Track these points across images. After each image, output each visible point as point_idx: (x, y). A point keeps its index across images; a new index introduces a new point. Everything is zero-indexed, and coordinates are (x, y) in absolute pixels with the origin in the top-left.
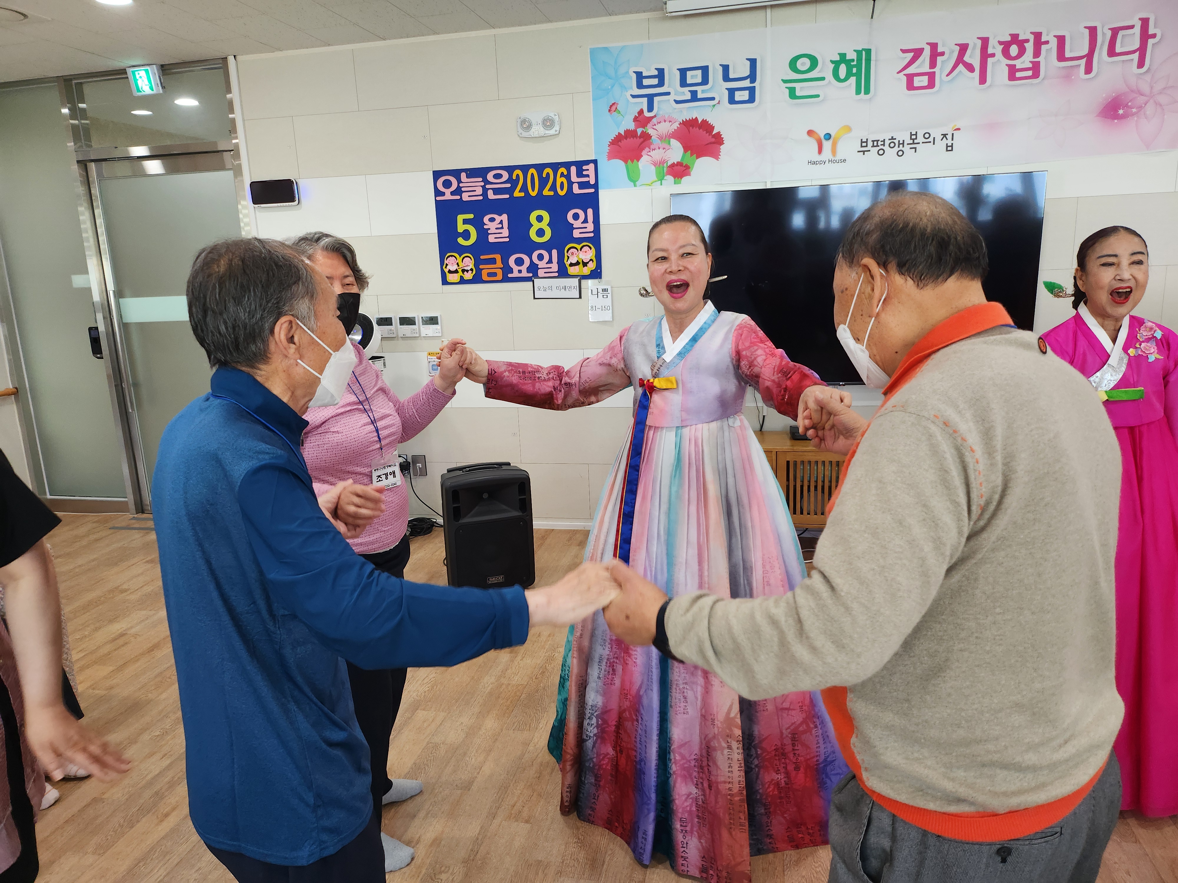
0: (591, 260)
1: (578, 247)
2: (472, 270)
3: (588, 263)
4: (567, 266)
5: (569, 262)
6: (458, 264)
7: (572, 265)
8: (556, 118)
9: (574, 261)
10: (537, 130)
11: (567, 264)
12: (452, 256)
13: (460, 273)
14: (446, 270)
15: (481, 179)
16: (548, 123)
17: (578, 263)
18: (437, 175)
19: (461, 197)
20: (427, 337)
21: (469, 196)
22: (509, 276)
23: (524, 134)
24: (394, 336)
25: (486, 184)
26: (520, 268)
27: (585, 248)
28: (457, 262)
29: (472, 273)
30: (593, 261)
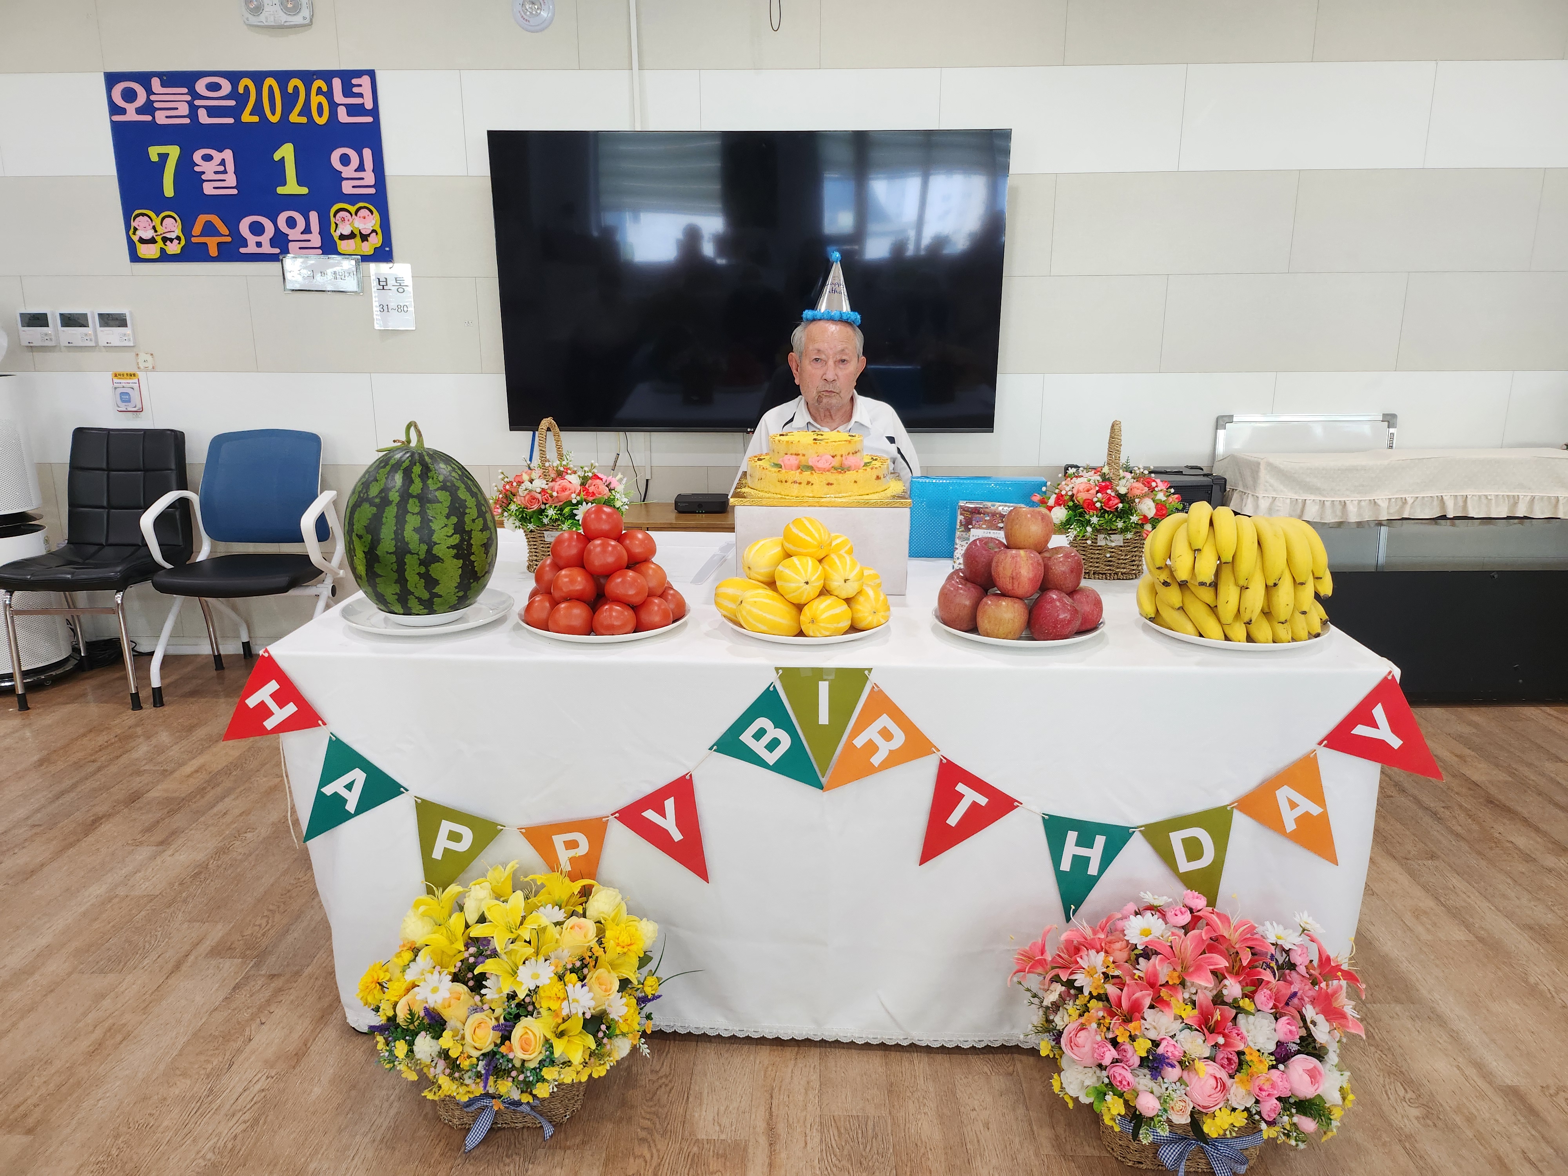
0: (374, 231)
1: (353, 209)
2: (178, 238)
3: (369, 235)
4: (336, 239)
5: (338, 233)
6: (154, 228)
7: (342, 237)
9: (346, 232)
10: (273, 14)
11: (336, 236)
12: (143, 215)
13: (160, 244)
14: (135, 238)
15: (185, 90)
16: (289, 4)
17: (352, 236)
18: (112, 79)
19: (154, 118)
20: (109, 348)
21: (167, 117)
22: (243, 250)
23: (253, 20)
24: (53, 344)
25: (194, 99)
26: (258, 239)
27: (363, 212)
28: (152, 226)
29: (179, 243)
30: (377, 234)
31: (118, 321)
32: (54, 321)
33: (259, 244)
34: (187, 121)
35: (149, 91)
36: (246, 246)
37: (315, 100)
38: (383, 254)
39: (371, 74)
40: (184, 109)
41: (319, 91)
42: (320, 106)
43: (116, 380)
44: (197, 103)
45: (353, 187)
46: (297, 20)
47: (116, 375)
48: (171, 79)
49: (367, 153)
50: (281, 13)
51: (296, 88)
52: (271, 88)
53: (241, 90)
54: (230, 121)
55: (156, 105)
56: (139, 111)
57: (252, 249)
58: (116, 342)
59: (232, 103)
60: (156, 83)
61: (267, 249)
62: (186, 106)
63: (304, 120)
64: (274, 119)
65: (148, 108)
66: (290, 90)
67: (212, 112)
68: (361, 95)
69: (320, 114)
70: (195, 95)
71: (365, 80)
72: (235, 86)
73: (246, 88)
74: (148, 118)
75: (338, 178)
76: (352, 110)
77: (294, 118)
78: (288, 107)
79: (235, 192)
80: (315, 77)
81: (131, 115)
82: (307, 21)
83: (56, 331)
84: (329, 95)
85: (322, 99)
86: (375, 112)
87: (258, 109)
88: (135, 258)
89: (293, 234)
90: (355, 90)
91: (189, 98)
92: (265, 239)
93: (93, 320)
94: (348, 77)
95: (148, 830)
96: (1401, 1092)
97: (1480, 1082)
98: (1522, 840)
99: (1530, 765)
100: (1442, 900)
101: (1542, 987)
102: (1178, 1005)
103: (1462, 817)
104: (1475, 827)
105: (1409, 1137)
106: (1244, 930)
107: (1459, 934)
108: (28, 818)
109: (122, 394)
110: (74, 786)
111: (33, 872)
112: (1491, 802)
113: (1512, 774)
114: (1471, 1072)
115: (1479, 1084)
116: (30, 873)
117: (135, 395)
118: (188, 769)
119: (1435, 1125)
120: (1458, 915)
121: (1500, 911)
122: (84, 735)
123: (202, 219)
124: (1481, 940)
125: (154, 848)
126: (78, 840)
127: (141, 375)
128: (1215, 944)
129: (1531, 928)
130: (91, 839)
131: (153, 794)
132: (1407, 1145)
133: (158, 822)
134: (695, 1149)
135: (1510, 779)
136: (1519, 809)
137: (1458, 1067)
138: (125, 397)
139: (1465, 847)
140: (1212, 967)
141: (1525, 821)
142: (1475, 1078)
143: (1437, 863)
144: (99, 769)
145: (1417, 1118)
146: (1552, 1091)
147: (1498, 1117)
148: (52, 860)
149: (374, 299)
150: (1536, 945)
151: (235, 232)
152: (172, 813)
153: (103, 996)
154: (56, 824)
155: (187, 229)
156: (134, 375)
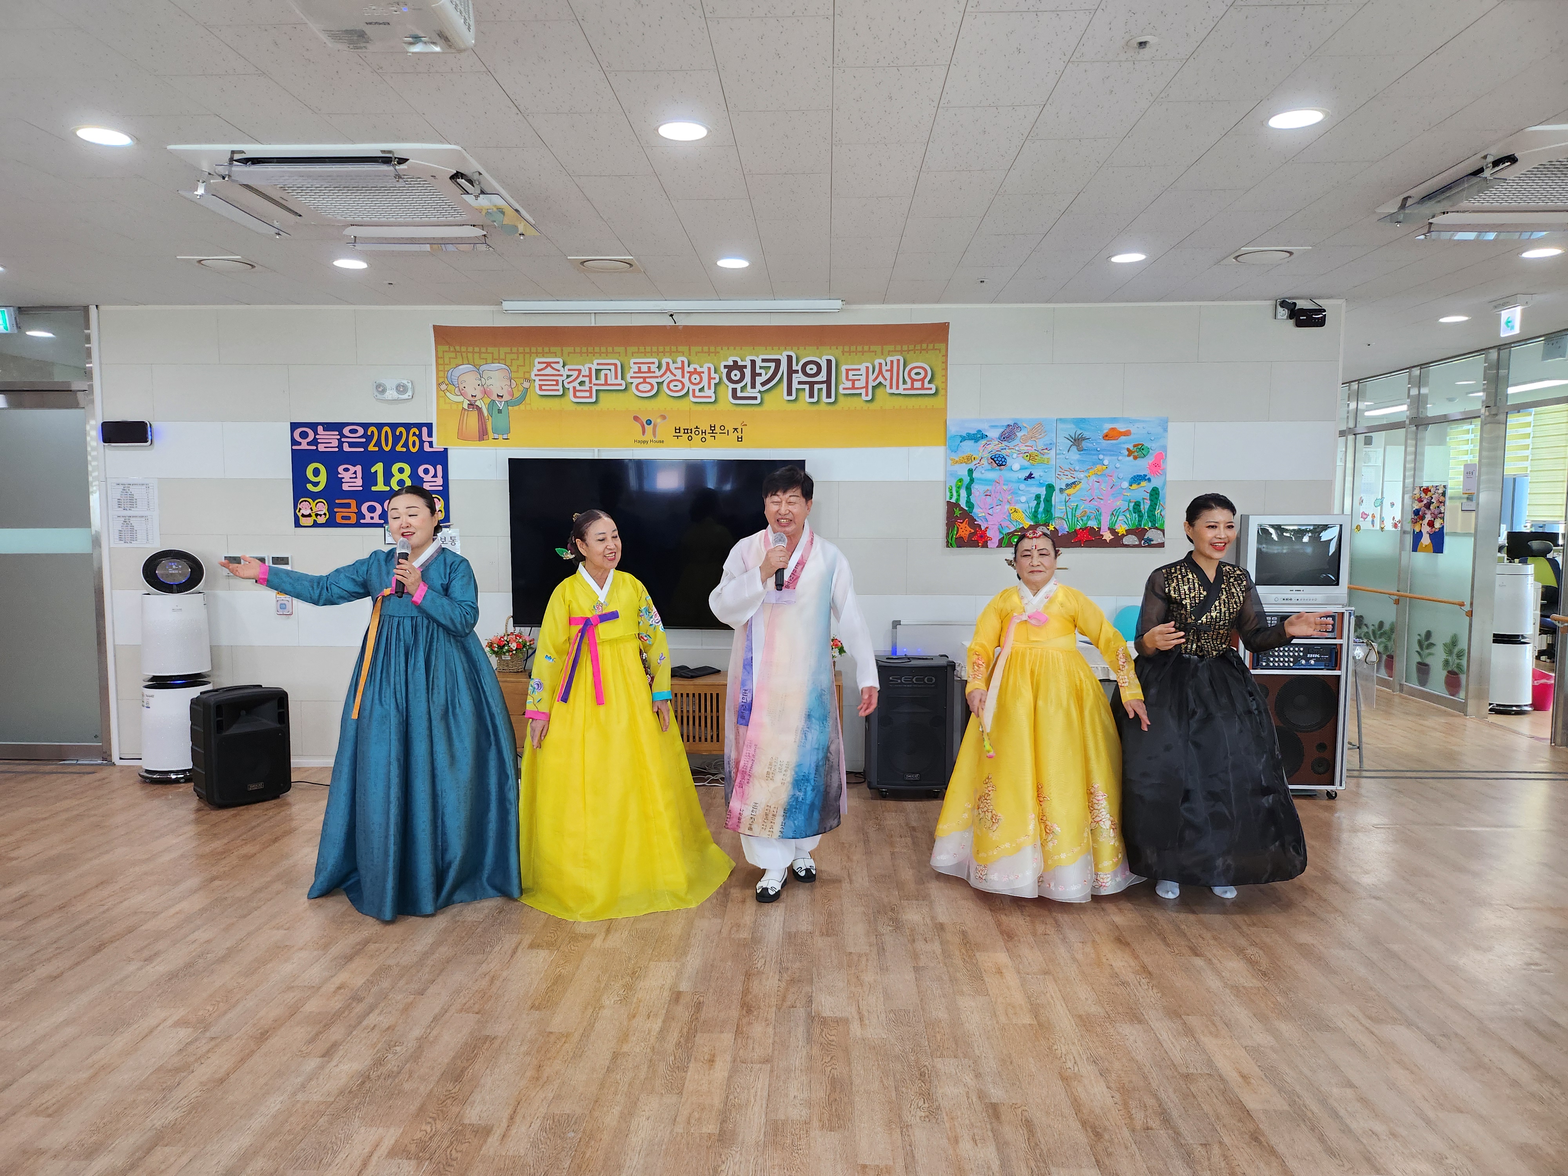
0: (440, 511)
2: (325, 514)
6: (311, 508)
8: (410, 385)
10: (391, 394)
12: (305, 501)
13: (314, 517)
14: (299, 515)
15: (337, 433)
16: (401, 388)
18: (294, 426)
21: (325, 447)
22: (364, 521)
23: (379, 396)
25: (341, 437)
26: (372, 515)
29: (325, 517)
30: (442, 513)
33: (372, 518)
34: (337, 449)
35: (316, 433)
36: (366, 519)
37: (412, 439)
40: (335, 443)
41: (414, 434)
42: (414, 442)
44: (343, 440)
46: (405, 396)
48: (328, 427)
49: (439, 468)
50: (395, 393)
51: (401, 432)
52: (386, 432)
53: (369, 433)
54: (362, 450)
55: (319, 441)
56: (309, 444)
59: (364, 440)
60: (320, 428)
61: (377, 520)
62: (337, 441)
63: (404, 450)
64: (387, 449)
65: (315, 442)
66: (398, 433)
67: (351, 445)
69: (414, 446)
72: (366, 431)
73: (372, 432)
74: (315, 448)
76: (433, 445)
77: (399, 448)
78: (395, 444)
79: (361, 488)
80: (412, 426)
81: (304, 446)
82: (411, 397)
84: (420, 436)
85: (416, 438)
87: (378, 444)
88: (297, 524)
92: (376, 515)
94: (431, 427)
109: (281, 604)
117: (289, 605)
138: (283, 606)
151: (360, 511)
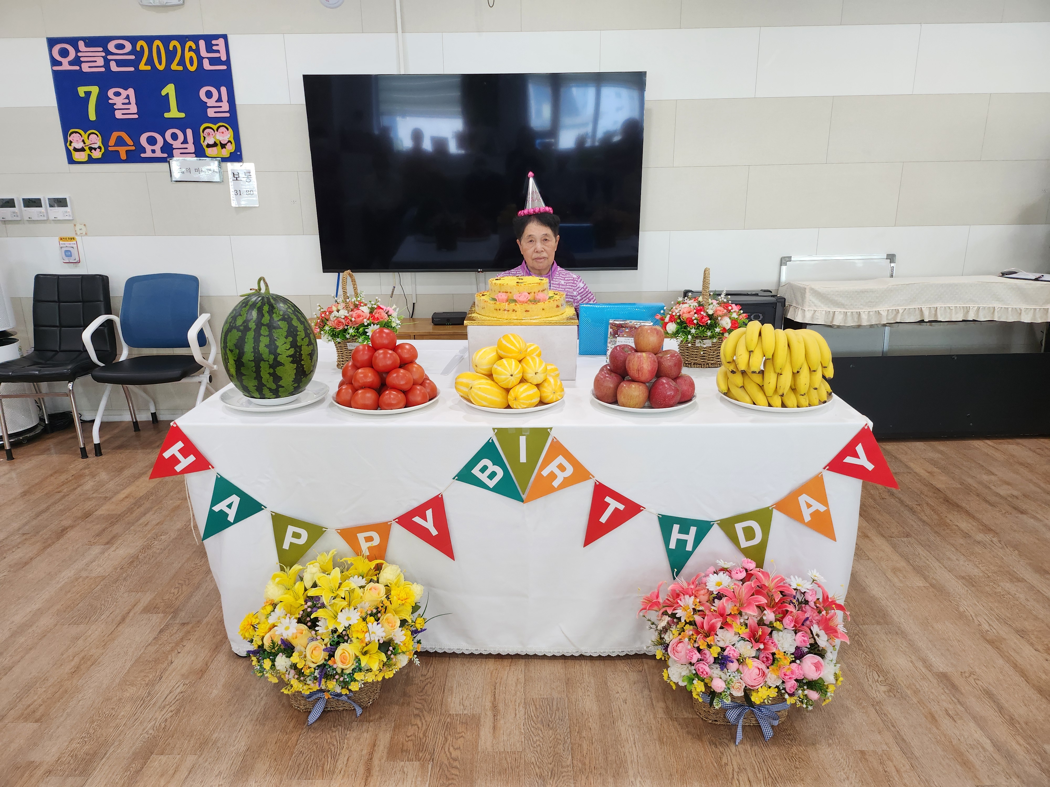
0: (229, 141)
1: (215, 127)
2: (100, 148)
3: (226, 144)
4: (205, 147)
5: (206, 143)
6: (83, 141)
7: (209, 146)
9: (211, 142)
11: (204, 145)
12: (76, 132)
13: (88, 151)
14: (71, 148)
15: (101, 49)
17: (215, 145)
18: (52, 42)
19: (81, 67)
20: (56, 221)
21: (89, 67)
22: (143, 155)
23: (145, 2)
24: (18, 219)
25: (107, 55)
26: (153, 148)
27: (222, 129)
28: (82, 139)
29: (100, 151)
30: (231, 143)
31: (61, 203)
32: (19, 203)
33: (153, 151)
34: (103, 69)
35: (77, 50)
36: (145, 152)
37: (188, 55)
38: (236, 157)
39: (225, 37)
40: (101, 62)
41: (190, 49)
42: (191, 59)
43: (61, 242)
44: (109, 57)
45: (215, 112)
46: (174, 1)
47: (61, 239)
48: (91, 42)
49: (223, 90)
51: (175, 47)
52: (158, 46)
53: (138, 49)
54: (132, 69)
55: (82, 59)
56: (71, 63)
57: (149, 154)
58: (60, 217)
59: (133, 57)
60: (81, 44)
61: (159, 154)
62: (102, 59)
63: (180, 68)
64: (161, 68)
65: (77, 61)
66: (171, 48)
67: (120, 63)
68: (218, 51)
69: (192, 64)
70: (108, 53)
71: (221, 41)
72: (134, 46)
73: (142, 47)
74: (77, 68)
75: (205, 106)
76: (213, 61)
77: (174, 67)
78: (170, 60)
79: (136, 116)
80: (187, 39)
81: (66, 66)
82: (181, 2)
83: (21, 211)
84: (197, 51)
85: (192, 54)
86: (228, 63)
87: (150, 61)
88: (71, 161)
89: (176, 144)
90: (214, 48)
91: (103, 54)
92: (158, 147)
93: (45, 203)
94: (209, 39)
95: (99, 535)
96: (876, 677)
97: (924, 670)
98: (964, 524)
99: (973, 477)
100: (911, 562)
101: (967, 613)
102: (737, 626)
103: (928, 511)
104: (935, 517)
105: (879, 703)
106: (778, 581)
107: (919, 582)
108: (19, 529)
109: (66, 251)
110: (48, 508)
111: (26, 563)
112: (947, 500)
113: (962, 484)
114: (920, 664)
115: (923, 672)
116: (25, 564)
117: (74, 252)
118: (121, 496)
119: (895, 696)
120: (919, 571)
121: (946, 568)
122: (51, 475)
123: (115, 135)
124: (932, 585)
125: (102, 546)
126: (54, 543)
127: (78, 239)
128: (760, 590)
129: (963, 578)
130: (61, 541)
131: (99, 512)
132: (878, 708)
133: (104, 530)
134: (449, 720)
135: (960, 486)
136: (964, 505)
137: (912, 662)
138: (68, 254)
139: (928, 528)
140: (757, 604)
141: (968, 513)
142: (921, 668)
143: (910, 539)
144: (64, 497)
145: (884, 692)
146: (967, 675)
147: (933, 691)
148: (38, 555)
149: (231, 187)
150: (966, 589)
151: (137, 143)
152: (112, 524)
153: (77, 639)
154: (38, 533)
155: (105, 142)
156: (74, 238)
